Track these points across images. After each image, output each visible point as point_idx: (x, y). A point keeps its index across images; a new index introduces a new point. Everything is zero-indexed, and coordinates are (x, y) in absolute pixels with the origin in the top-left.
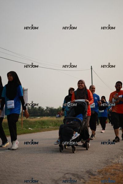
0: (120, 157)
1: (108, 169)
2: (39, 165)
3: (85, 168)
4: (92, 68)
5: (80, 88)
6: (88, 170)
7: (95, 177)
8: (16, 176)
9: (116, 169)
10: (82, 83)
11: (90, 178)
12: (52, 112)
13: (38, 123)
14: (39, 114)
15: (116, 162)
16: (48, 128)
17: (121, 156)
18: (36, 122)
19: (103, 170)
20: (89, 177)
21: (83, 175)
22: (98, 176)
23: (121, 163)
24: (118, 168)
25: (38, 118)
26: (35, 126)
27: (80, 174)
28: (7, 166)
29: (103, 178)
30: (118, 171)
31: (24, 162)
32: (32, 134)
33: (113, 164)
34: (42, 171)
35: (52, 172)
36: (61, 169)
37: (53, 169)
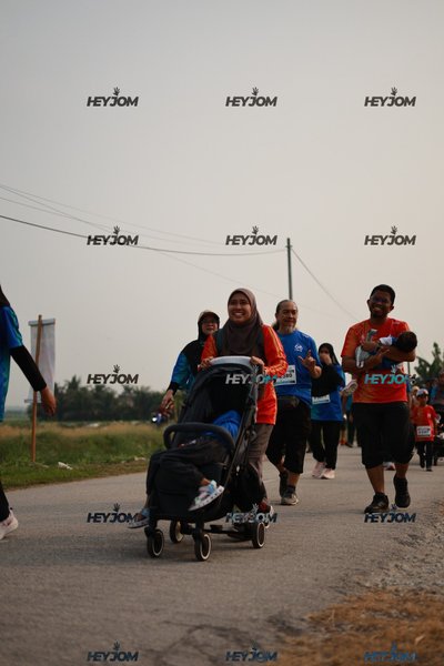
0: (391, 565)
1: (347, 611)
2: (96, 598)
3: (266, 606)
4: (289, 247)
5: (235, 319)
6: (275, 612)
7: (299, 639)
8: (10, 639)
9: (376, 611)
10: (243, 303)
11: (284, 642)
12: (144, 404)
13: (94, 447)
14: (96, 412)
15: (377, 585)
16: (128, 461)
17: (395, 562)
18: (84, 441)
19: (327, 612)
20: (280, 640)
21: (258, 633)
22: (310, 637)
23: (393, 588)
24: (384, 606)
25: (93, 428)
26: (81, 457)
27: (245, 629)
29: (330, 643)
30: (385, 617)
31: (41, 588)
32: (70, 484)
33: (364, 593)
34: (106, 619)
35: (143, 622)
36: (178, 613)
37: (146, 611)
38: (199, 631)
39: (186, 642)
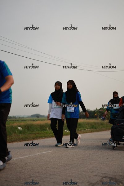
8: (53, 178)
16: (84, 130)
21: (122, 179)
27: (118, 178)
28: (43, 168)
31: (61, 164)
32: (68, 136)
34: (79, 174)
35: (89, 175)
36: (99, 173)
37: (90, 172)
38: (105, 178)
39: (101, 181)
